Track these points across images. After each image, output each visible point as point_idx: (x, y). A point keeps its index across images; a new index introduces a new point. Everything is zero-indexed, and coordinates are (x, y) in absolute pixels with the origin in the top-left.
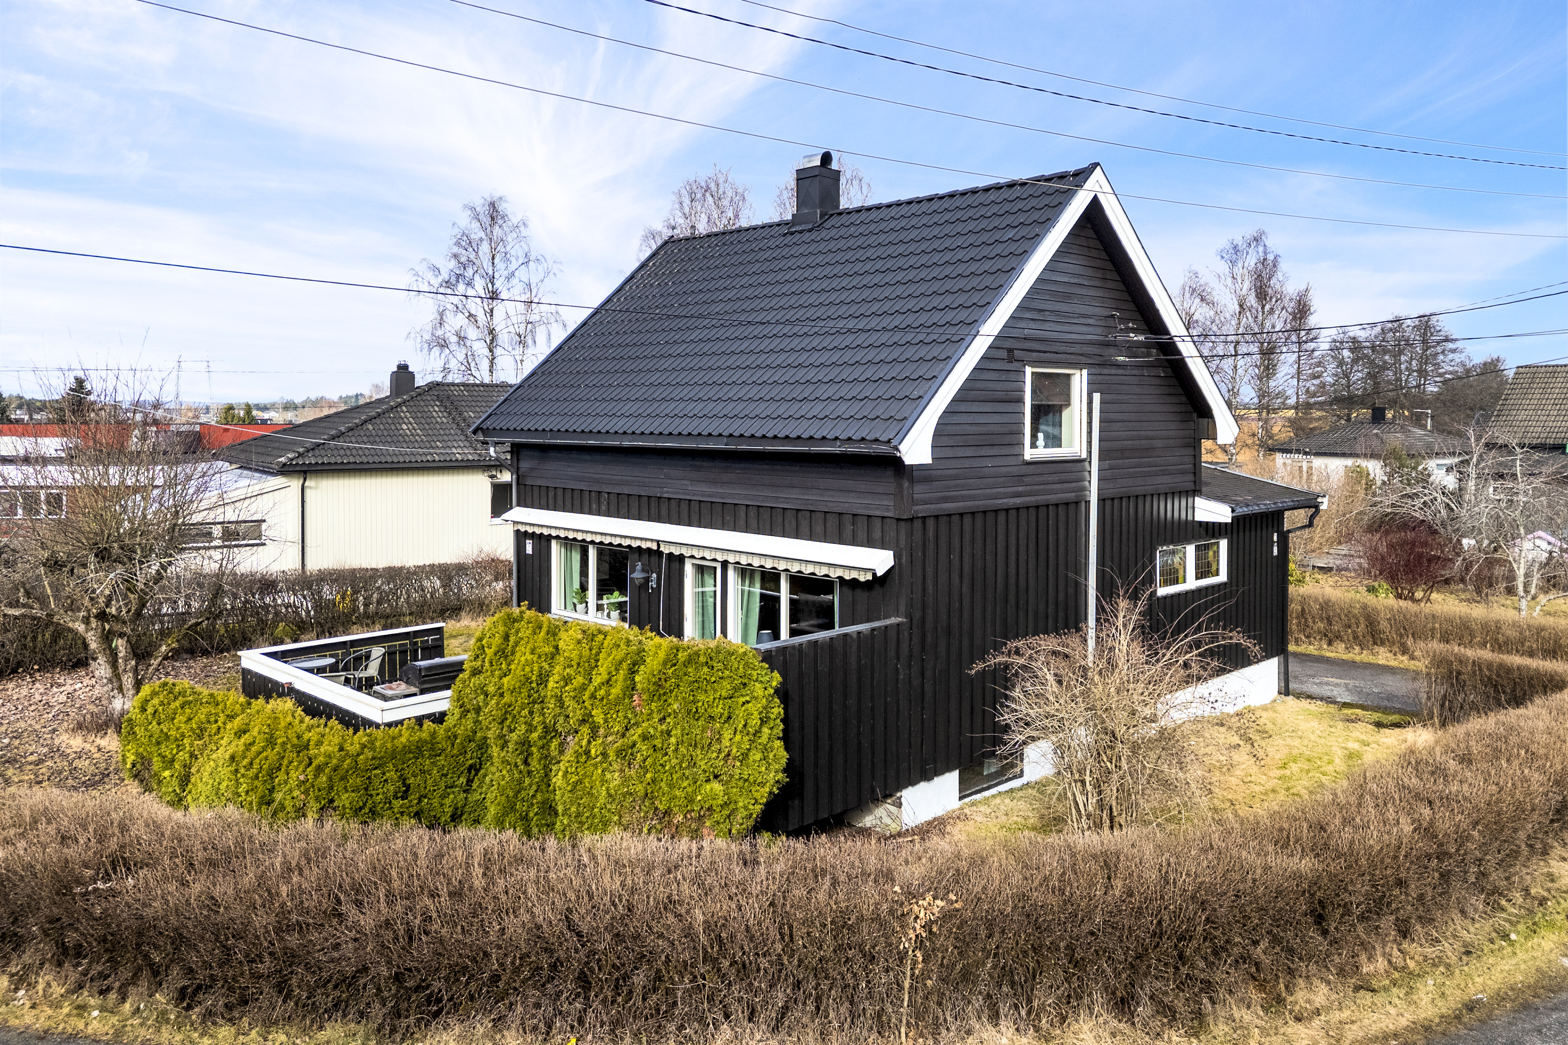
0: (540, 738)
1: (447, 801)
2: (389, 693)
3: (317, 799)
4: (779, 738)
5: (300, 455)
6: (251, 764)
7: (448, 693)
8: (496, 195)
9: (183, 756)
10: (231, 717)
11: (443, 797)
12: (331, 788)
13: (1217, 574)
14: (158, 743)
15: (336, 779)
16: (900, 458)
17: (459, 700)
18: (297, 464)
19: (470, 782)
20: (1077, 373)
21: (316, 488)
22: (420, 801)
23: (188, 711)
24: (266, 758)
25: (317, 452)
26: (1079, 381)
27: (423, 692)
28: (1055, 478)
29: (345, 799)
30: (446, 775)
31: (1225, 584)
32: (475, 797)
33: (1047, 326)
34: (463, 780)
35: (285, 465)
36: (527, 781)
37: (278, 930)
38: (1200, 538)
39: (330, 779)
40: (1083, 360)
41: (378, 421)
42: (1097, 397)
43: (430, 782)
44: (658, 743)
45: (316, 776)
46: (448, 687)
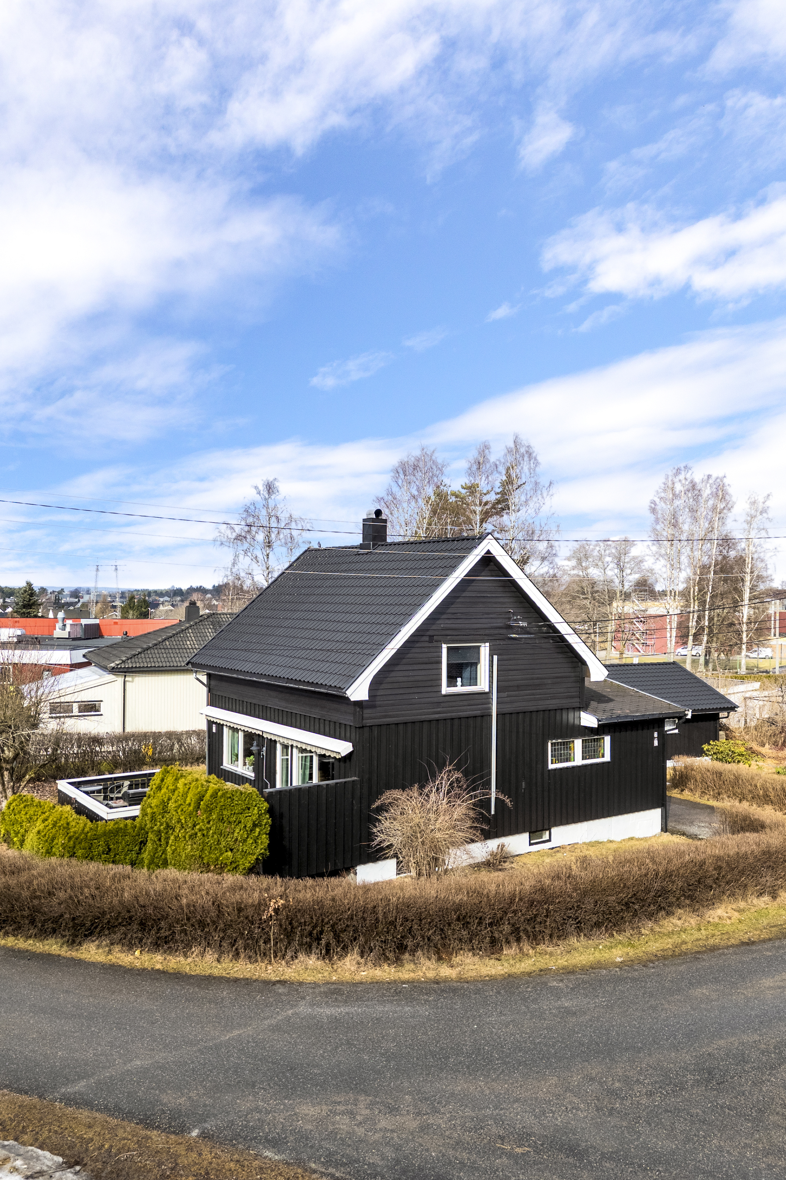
0: (164, 829)
1: (128, 857)
2: (114, 805)
3: (68, 852)
4: (266, 834)
5: (123, 662)
6: (45, 835)
7: (139, 807)
8: (271, 479)
9: (22, 831)
10: (43, 813)
11: (126, 855)
12: (74, 847)
13: (603, 756)
14: (13, 825)
15: (77, 843)
16: (348, 697)
17: (143, 810)
18: (121, 668)
19: (140, 849)
20: (483, 645)
21: (132, 682)
22: (115, 856)
23: (27, 809)
24: (51, 833)
25: (133, 660)
26: (485, 650)
27: (130, 805)
28: (465, 703)
29: (80, 853)
30: (129, 845)
31: (608, 762)
32: (140, 857)
33: (459, 621)
34: (137, 848)
35: (113, 668)
36: (159, 849)
37: (31, 898)
38: (584, 736)
39: (74, 843)
40: (486, 638)
41: (173, 639)
42: (495, 658)
43: (120, 848)
44: (205, 832)
45: (69, 841)
46: (139, 804)
